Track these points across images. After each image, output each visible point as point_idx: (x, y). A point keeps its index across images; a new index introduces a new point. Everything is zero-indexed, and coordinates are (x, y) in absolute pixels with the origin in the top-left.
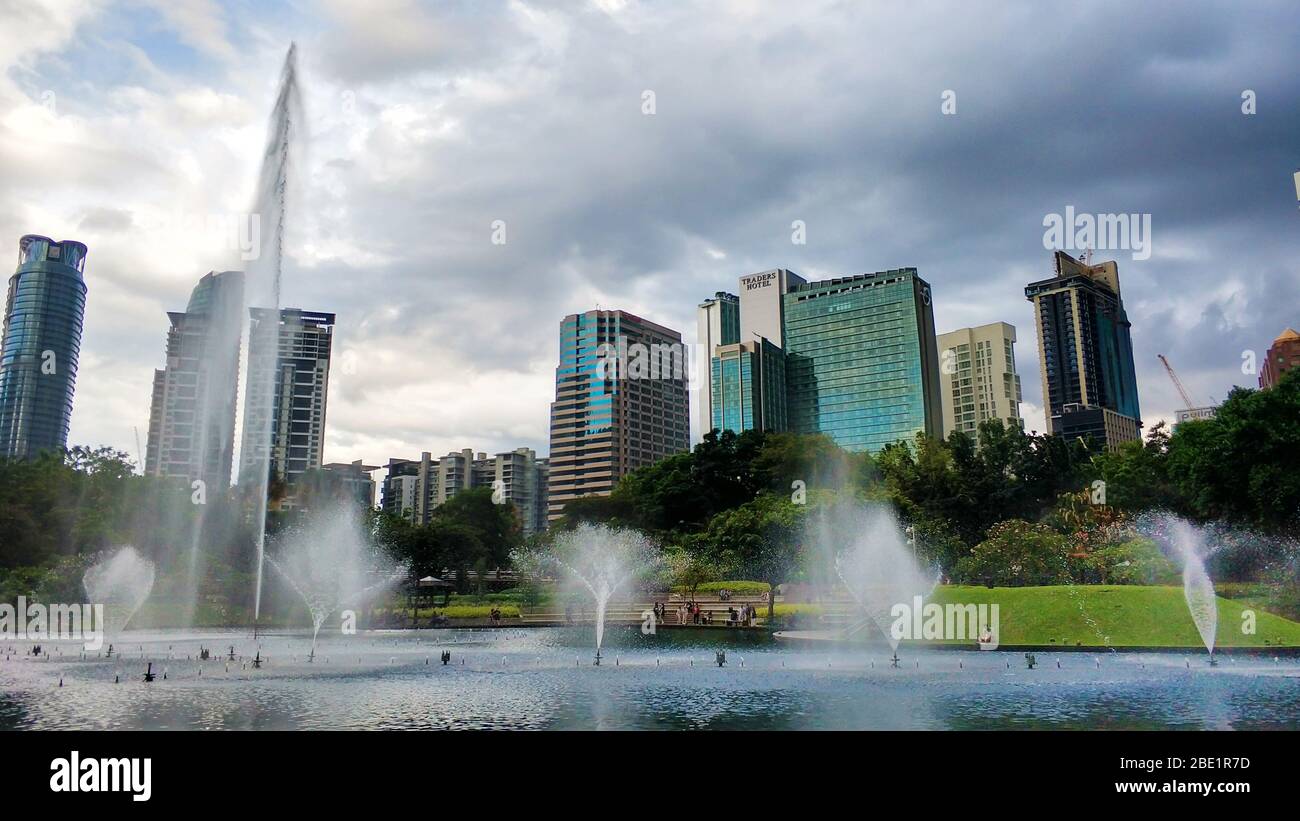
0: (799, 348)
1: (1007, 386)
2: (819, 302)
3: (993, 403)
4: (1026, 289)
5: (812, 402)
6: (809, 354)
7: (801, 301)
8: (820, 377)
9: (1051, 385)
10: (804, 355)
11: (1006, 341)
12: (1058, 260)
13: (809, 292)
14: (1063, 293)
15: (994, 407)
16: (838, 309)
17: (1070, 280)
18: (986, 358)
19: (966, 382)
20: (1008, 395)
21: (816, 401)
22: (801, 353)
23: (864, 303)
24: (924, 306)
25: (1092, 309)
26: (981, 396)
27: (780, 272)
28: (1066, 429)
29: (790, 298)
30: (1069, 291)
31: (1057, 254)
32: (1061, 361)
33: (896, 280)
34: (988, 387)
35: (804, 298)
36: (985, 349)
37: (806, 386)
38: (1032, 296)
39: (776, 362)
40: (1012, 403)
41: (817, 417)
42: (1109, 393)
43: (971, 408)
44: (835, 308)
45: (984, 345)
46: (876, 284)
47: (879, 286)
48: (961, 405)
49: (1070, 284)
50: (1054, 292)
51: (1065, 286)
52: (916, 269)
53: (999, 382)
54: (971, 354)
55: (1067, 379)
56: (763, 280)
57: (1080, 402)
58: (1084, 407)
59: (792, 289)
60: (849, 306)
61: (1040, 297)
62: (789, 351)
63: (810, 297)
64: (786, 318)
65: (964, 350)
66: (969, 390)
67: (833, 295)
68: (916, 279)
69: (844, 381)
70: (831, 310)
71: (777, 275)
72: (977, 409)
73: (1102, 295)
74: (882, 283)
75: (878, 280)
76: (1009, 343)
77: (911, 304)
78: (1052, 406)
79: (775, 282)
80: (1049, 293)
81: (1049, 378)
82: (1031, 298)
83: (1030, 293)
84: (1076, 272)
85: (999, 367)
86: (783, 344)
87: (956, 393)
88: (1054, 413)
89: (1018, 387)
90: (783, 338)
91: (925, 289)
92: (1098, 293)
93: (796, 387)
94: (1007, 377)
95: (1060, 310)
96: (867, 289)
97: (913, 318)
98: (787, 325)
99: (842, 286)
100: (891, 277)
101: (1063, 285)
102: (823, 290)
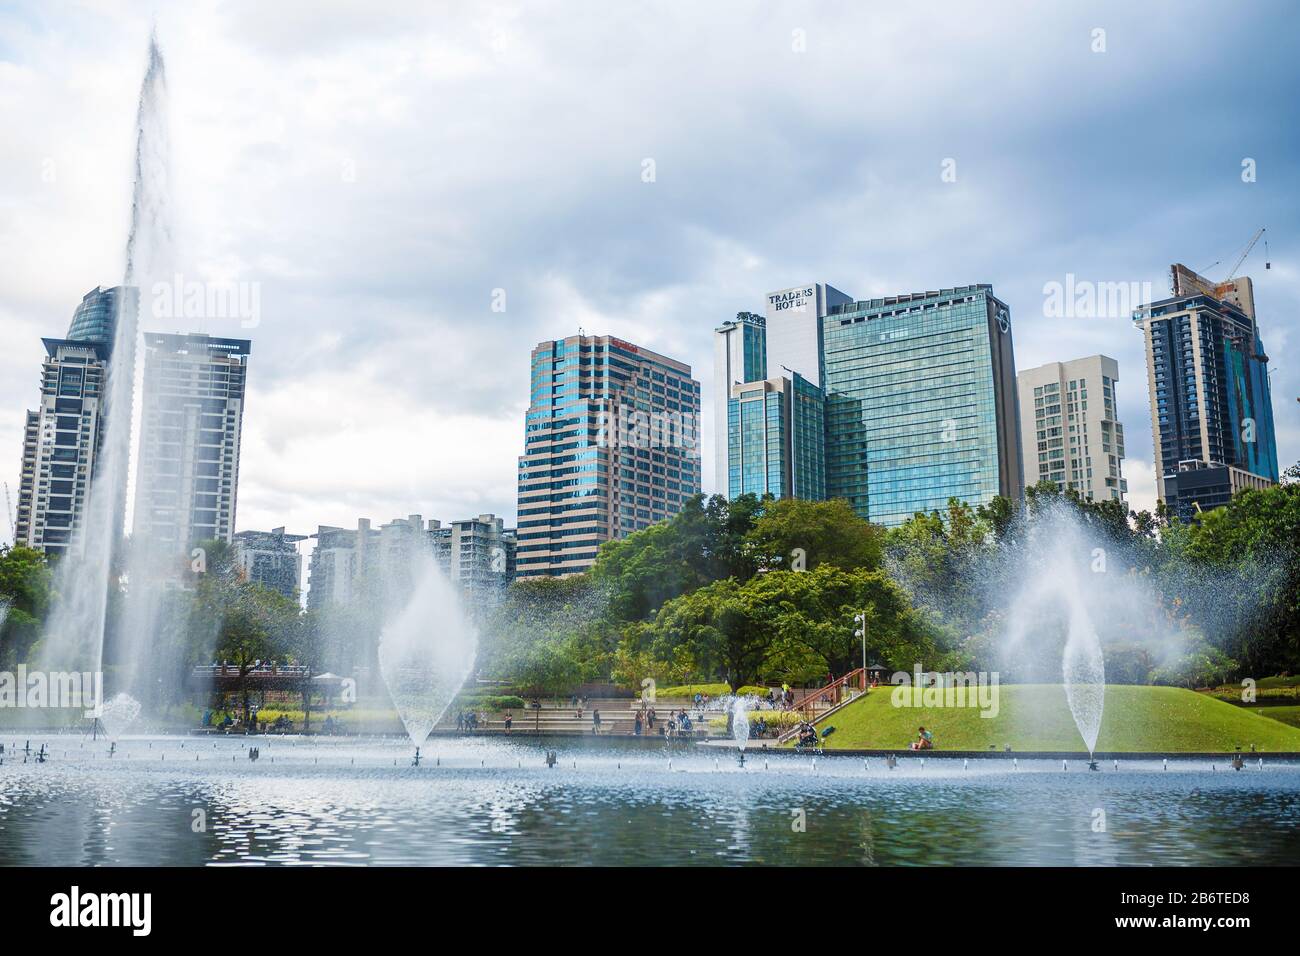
0: (842, 387)
1: (1106, 437)
2: (868, 327)
3: (1088, 459)
5: (858, 458)
6: (855, 395)
7: (846, 326)
8: (869, 425)
9: (1164, 436)
10: (848, 396)
11: (1106, 380)
12: (1176, 276)
13: (856, 314)
14: (1181, 318)
15: (1088, 464)
16: (892, 336)
17: (1189, 302)
18: (1079, 400)
19: (1054, 432)
20: (1106, 448)
21: (864, 456)
22: (845, 393)
23: (925, 330)
24: (1000, 333)
25: (1218, 338)
26: (1073, 451)
27: (818, 288)
28: (1182, 493)
29: (831, 321)
30: (1189, 316)
31: (1174, 268)
32: (1177, 406)
33: (966, 300)
34: (1082, 439)
35: (849, 322)
36: (1078, 390)
37: (850, 436)
38: (1141, 322)
39: (812, 405)
40: (1112, 459)
41: (865, 476)
42: (1238, 447)
43: (1060, 465)
44: (888, 336)
45: (1078, 384)
46: (940, 305)
47: (943, 308)
48: (1049, 461)
49: (1189, 307)
50: (1169, 317)
51: (1184, 309)
52: (990, 286)
53: (1095, 432)
54: (1060, 398)
55: (1185, 428)
56: (797, 298)
57: (1201, 458)
58: (1205, 465)
59: (834, 310)
60: (907, 334)
61: (1152, 324)
62: (829, 390)
63: (857, 320)
64: (827, 347)
65: (1053, 390)
66: (1057, 442)
67: (887, 318)
68: (990, 299)
69: (899, 430)
70: (883, 338)
71: (814, 291)
72: (1068, 465)
73: (1231, 321)
74: (947, 303)
75: (942, 299)
76: (1109, 383)
77: (982, 330)
78: (1165, 463)
79: (811, 300)
80: (1162, 317)
81: (1162, 427)
82: (1140, 324)
83: (1139, 317)
84: (1197, 291)
85: (1096, 412)
86: (822, 382)
87: (1042, 446)
88: (1168, 472)
89: (1120, 441)
90: (822, 373)
91: (1002, 312)
92: (1226, 318)
93: (837, 438)
94: (1106, 425)
95: (1177, 341)
96: (929, 311)
97: (986, 351)
98: (827, 357)
99: (911, 304)
100: (959, 297)
101: (1181, 307)
102: (872, 312)
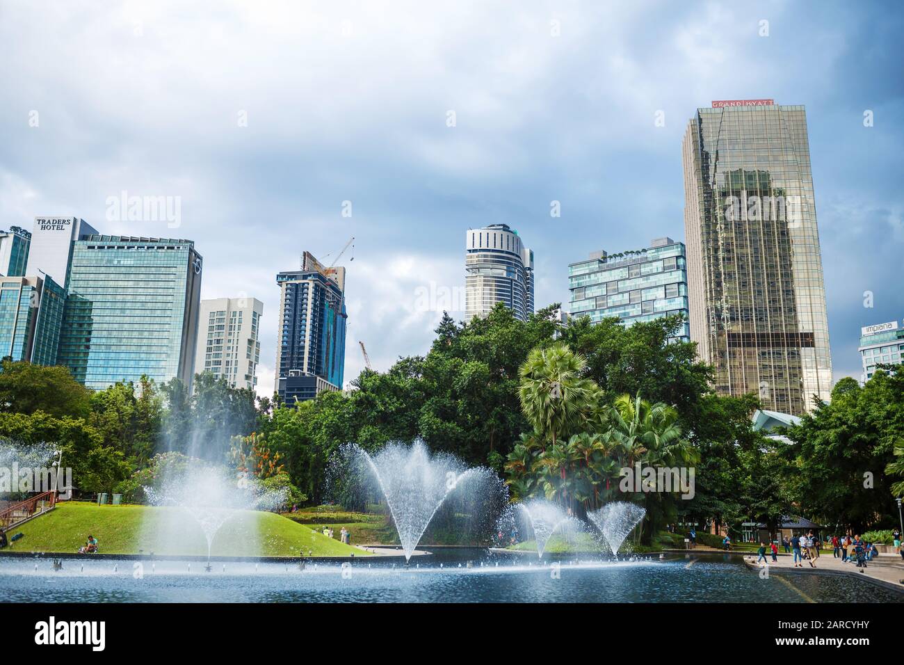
0: (80, 291)
1: (249, 349)
2: (107, 254)
3: (236, 361)
4: (278, 276)
5: (84, 340)
6: (89, 298)
7: (90, 250)
8: (95, 319)
9: (283, 353)
10: (84, 298)
11: (255, 314)
12: (305, 258)
13: (99, 243)
14: (304, 284)
15: (236, 365)
16: (122, 262)
17: (310, 275)
18: (237, 324)
19: (218, 341)
20: (248, 356)
21: (88, 340)
22: (83, 295)
23: (145, 262)
24: (194, 273)
25: (322, 300)
26: (228, 355)
27: (75, 220)
28: (288, 389)
29: (80, 245)
30: (308, 284)
31: (305, 254)
32: (294, 336)
33: (176, 248)
34: (235, 348)
35: (93, 247)
36: (237, 317)
37: (81, 325)
38: (281, 282)
39: (56, 300)
40: (251, 363)
41: (87, 354)
42: (324, 366)
43: (219, 363)
44: (119, 262)
45: (238, 314)
46: (158, 248)
47: (160, 251)
48: (212, 359)
49: (309, 278)
50: (297, 282)
51: (306, 279)
52: (193, 242)
53: (243, 345)
54: (225, 321)
55: (296, 350)
56: (58, 224)
57: (302, 369)
58: (304, 374)
59: (84, 238)
60: (132, 262)
61: (287, 284)
62: (71, 291)
63: (99, 247)
64: (74, 262)
65: (221, 315)
66: (219, 348)
67: (120, 250)
68: (191, 250)
69: (116, 326)
70: (116, 262)
71: (72, 222)
72: (224, 363)
73: (331, 291)
74: (163, 248)
75: (161, 245)
76: (256, 316)
77: (183, 270)
78: (282, 370)
79: (68, 228)
80: (293, 281)
81: (283, 348)
82: (280, 283)
83: (280, 279)
84: (315, 270)
85: (246, 333)
86: (67, 285)
87: (209, 349)
88: (282, 375)
89: (257, 353)
90: (67, 279)
91: (198, 260)
92: (328, 289)
93: (71, 325)
94: (250, 342)
95: (300, 297)
96: (150, 250)
97: (183, 283)
98: (73, 269)
99: (139, 244)
100: (171, 246)
101: (305, 277)
102: (112, 244)
